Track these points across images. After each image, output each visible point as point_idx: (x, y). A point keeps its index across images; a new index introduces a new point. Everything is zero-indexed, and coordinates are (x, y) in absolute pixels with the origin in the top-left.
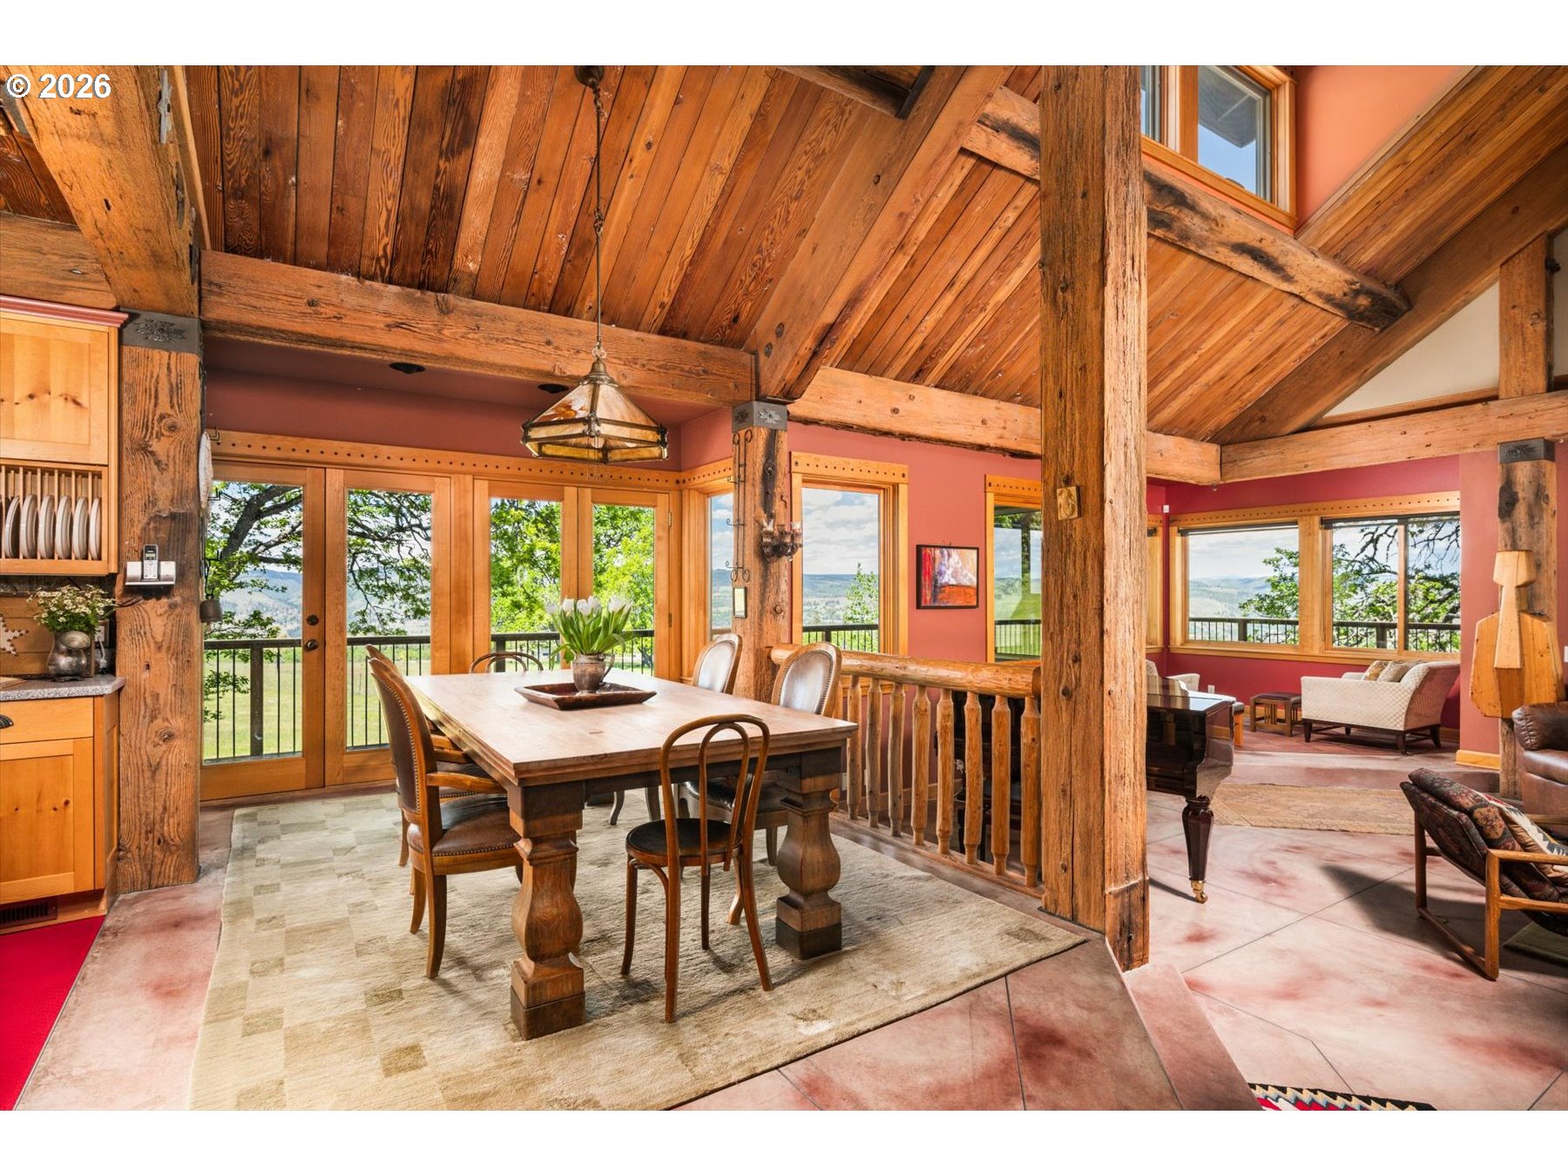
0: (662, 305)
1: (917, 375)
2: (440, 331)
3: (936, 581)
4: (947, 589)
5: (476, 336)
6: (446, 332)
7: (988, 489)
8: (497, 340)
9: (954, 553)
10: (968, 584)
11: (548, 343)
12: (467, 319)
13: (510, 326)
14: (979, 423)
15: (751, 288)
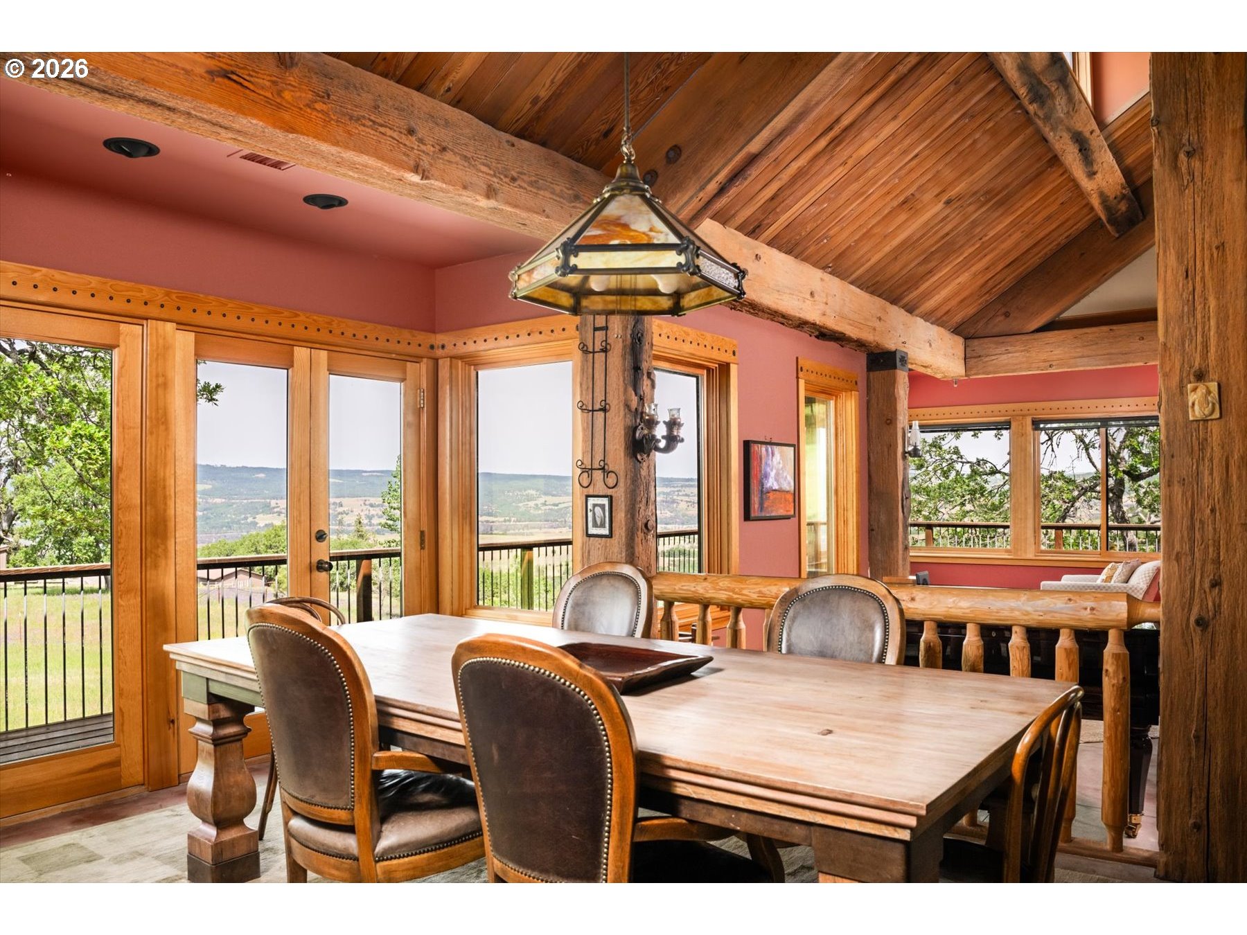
0: (535, 100)
1: (753, 231)
2: (279, 93)
3: (763, 485)
4: (771, 495)
5: (324, 107)
6: (287, 95)
7: (801, 374)
8: (351, 118)
9: (776, 449)
10: (788, 489)
11: (411, 132)
12: (314, 79)
13: (367, 98)
14: (808, 296)
15: (642, 95)
